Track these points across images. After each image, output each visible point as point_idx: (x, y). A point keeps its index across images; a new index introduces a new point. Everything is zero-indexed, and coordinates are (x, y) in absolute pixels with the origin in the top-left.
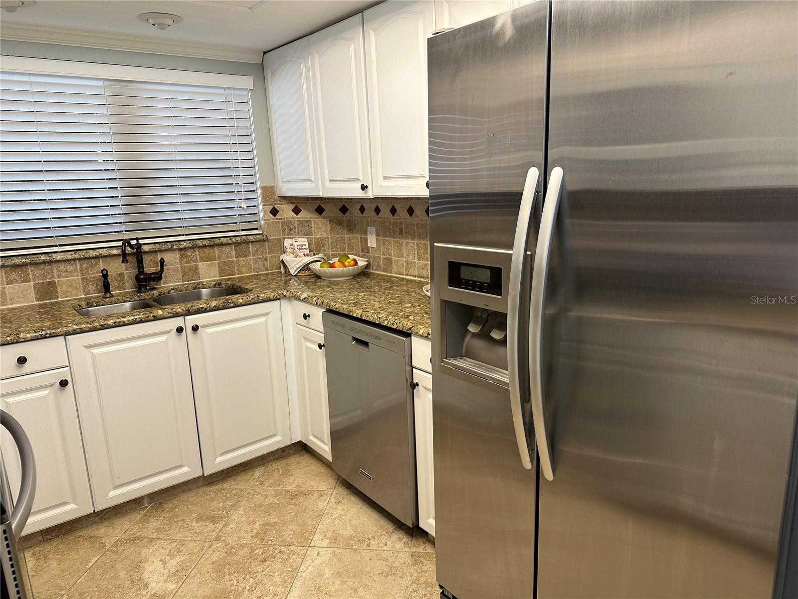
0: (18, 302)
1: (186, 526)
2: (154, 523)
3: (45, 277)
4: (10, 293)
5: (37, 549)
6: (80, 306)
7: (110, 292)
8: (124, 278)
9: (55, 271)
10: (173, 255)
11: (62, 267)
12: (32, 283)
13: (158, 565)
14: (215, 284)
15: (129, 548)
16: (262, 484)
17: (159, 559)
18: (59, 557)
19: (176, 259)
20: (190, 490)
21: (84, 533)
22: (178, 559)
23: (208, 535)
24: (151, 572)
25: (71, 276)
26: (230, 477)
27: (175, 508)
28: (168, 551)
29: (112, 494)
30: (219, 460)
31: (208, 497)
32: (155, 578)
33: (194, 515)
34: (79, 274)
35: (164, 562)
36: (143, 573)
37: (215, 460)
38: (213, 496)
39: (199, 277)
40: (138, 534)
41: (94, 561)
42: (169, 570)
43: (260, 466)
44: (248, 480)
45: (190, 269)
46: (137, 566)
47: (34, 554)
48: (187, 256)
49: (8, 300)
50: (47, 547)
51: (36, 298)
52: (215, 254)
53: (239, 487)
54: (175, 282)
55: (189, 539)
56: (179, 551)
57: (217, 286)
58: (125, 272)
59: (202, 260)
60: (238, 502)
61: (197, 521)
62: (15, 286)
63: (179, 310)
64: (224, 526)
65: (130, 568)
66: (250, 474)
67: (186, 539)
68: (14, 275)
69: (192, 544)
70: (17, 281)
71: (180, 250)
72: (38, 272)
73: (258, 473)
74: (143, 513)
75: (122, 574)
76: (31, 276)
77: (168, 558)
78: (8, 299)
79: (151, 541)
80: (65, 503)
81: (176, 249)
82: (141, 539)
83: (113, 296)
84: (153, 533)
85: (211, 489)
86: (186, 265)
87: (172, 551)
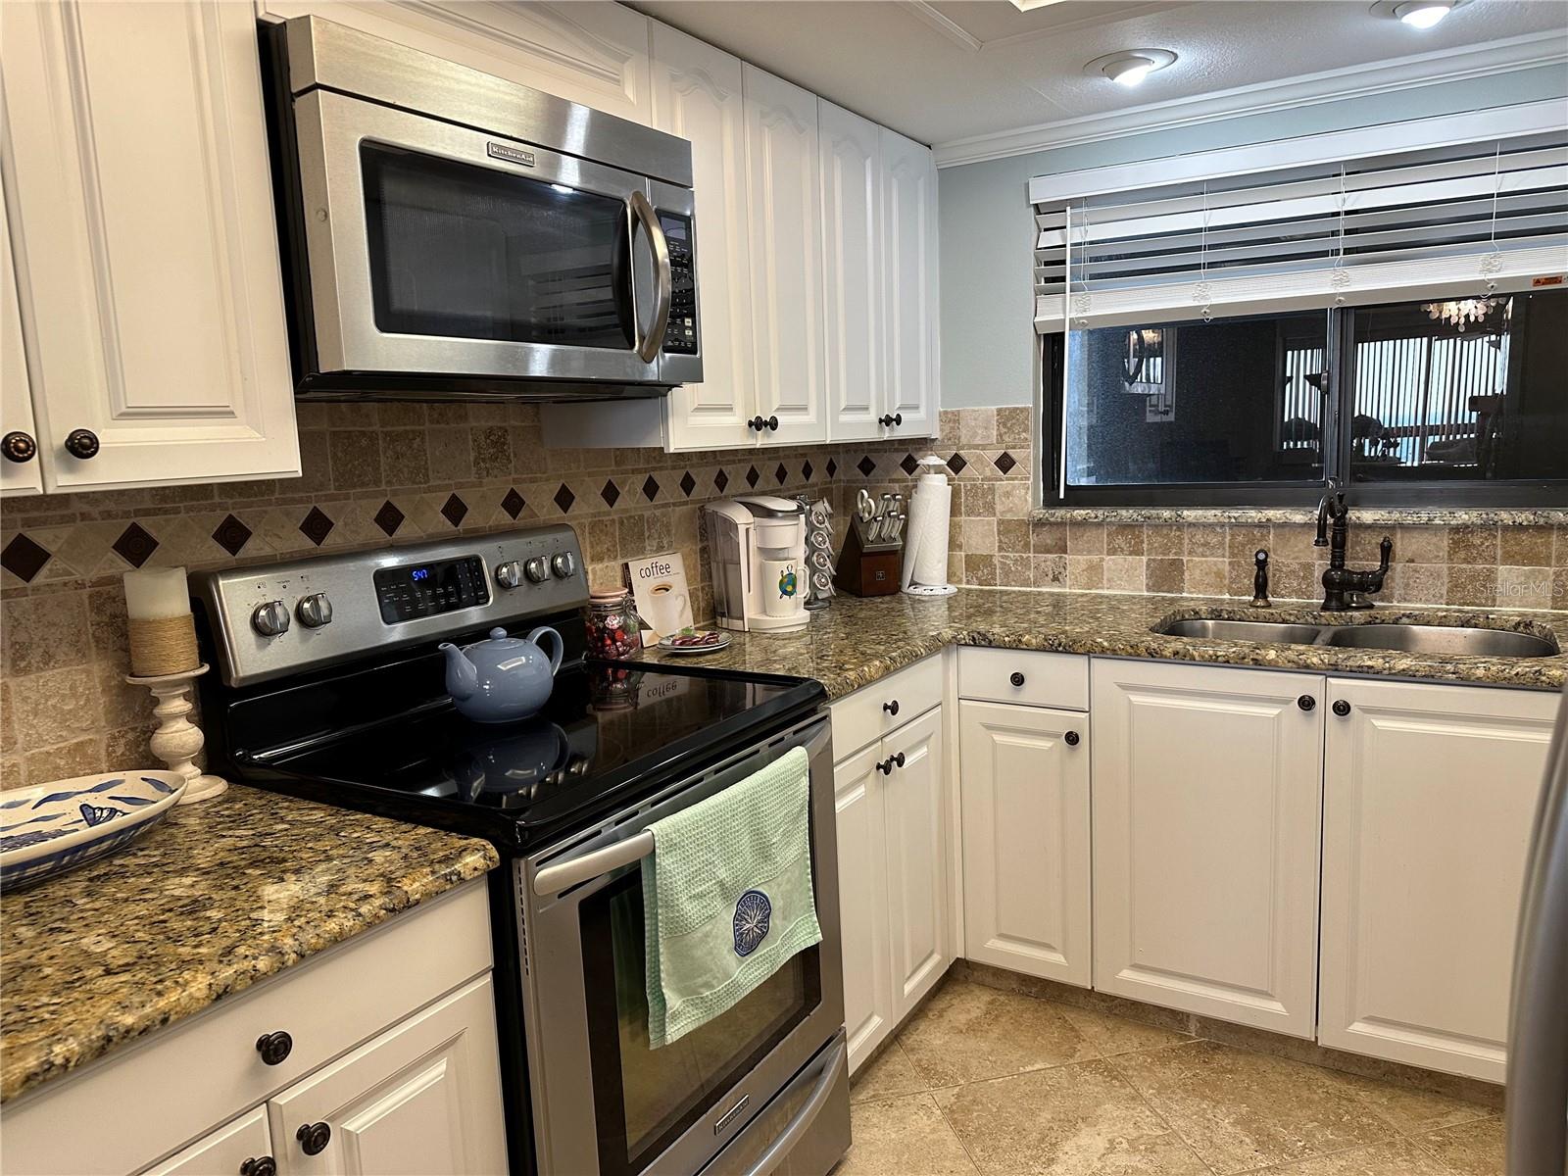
0: (1120, 587)
1: (1211, 1116)
2: (1170, 1073)
3: (1166, 550)
4: (1109, 569)
5: (1002, 998)
6: (1196, 613)
7: (1266, 597)
8: (1312, 575)
9: (1187, 541)
10: (1435, 540)
11: (1199, 537)
12: (1144, 559)
13: (1101, 1144)
14: (1518, 624)
15: (1096, 1085)
16: (1441, 1146)
17: (1110, 1136)
18: (1011, 1027)
19: (1438, 548)
20: (1288, 1058)
21: (1071, 1016)
22: (1136, 1161)
23: (1224, 1162)
24: (1078, 1147)
25: (1212, 555)
26: (1392, 1086)
27: (1231, 1072)
28: (1135, 1135)
29: (1126, 974)
30: (1359, 1027)
31: (1305, 1094)
32: (1074, 1161)
33: (1244, 1108)
34: (1227, 554)
35: (1112, 1147)
36: (1067, 1138)
37: (1351, 1024)
38: (1316, 1098)
39: (1494, 600)
40: (1130, 1073)
41: (1037, 1066)
42: (1103, 1167)
43: (1483, 1106)
44: (1422, 1117)
45: (1473, 578)
46: (1071, 1123)
47: (991, 1003)
48: (1469, 547)
49: (1105, 582)
50: (1014, 1005)
51: (1147, 585)
52: (1548, 548)
53: (1388, 1118)
54: (1427, 601)
55: (1189, 1142)
56: (1151, 1150)
57: (1521, 629)
58: (1318, 562)
59: (1510, 558)
60: (1350, 1144)
61: (1233, 1124)
62: (1119, 558)
63: (1315, 660)
64: (1269, 1168)
65: (1062, 1116)
66: (1441, 1106)
67: (1184, 1138)
68: (1120, 541)
69: (1184, 1155)
70: (1122, 550)
71: (1456, 529)
72: (1158, 541)
73: (1460, 1118)
74: (1175, 1043)
75: (1045, 1116)
76: (1145, 546)
77: (1125, 1145)
78: (1105, 578)
79: (1133, 1099)
80: (1048, 947)
81: (1438, 528)
82: (1125, 1081)
83: (1269, 605)
84: (1151, 1087)
85: (1328, 1083)
86: (1464, 566)
87: (1142, 1141)
